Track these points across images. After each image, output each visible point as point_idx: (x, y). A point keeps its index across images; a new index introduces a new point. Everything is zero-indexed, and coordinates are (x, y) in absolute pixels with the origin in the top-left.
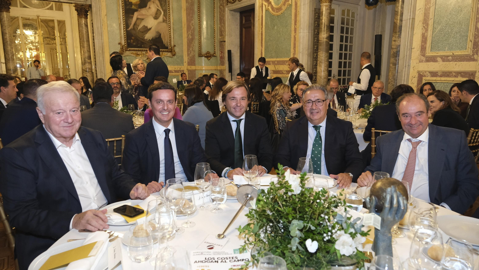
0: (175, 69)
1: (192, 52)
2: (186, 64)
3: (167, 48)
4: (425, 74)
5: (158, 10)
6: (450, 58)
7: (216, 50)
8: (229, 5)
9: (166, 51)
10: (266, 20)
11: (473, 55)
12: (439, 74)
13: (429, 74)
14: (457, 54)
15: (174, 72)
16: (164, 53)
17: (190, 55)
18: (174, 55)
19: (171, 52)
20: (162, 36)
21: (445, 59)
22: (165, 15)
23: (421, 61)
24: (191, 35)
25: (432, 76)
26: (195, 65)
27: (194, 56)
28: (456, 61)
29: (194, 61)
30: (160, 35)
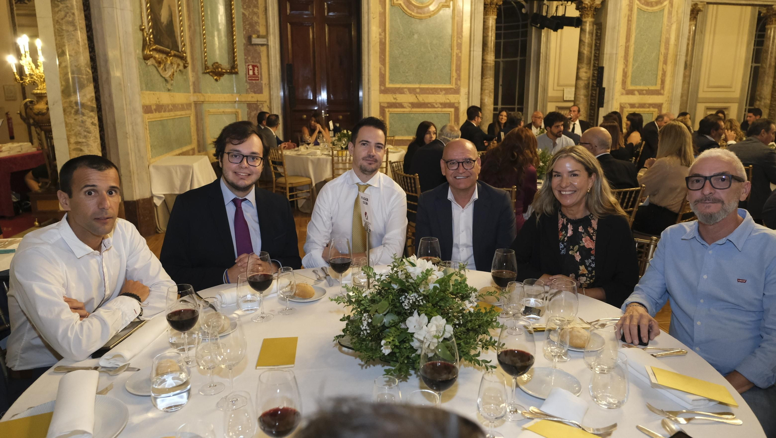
6: (645, 92)
10: (391, 20)
11: (661, 90)
12: (637, 106)
13: (628, 106)
14: (650, 89)
21: (641, 92)
23: (622, 94)
25: (631, 108)
28: (649, 95)
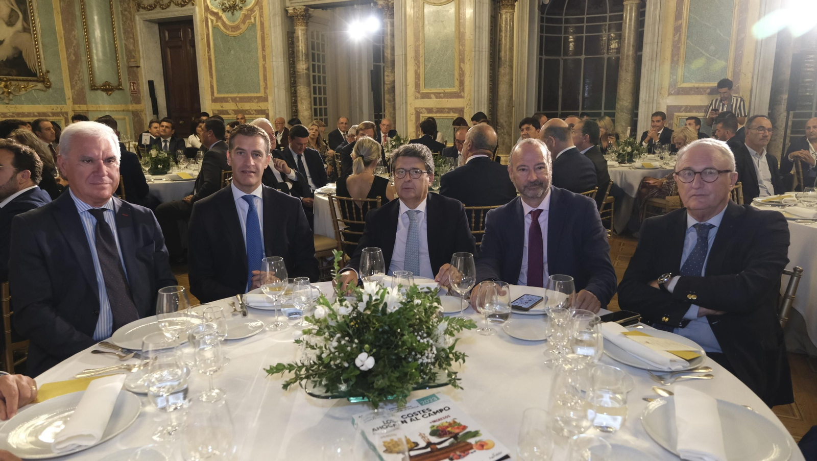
0: (53, 111)
1: (78, 82)
2: (69, 102)
3: (35, 75)
4: (422, 110)
5: (12, 10)
6: (442, 95)
7: (122, 80)
8: (142, 11)
9: (34, 81)
10: (214, 40)
11: (460, 92)
12: (434, 111)
13: (425, 111)
14: (447, 91)
15: (50, 115)
16: (30, 83)
17: (77, 88)
18: (49, 87)
19: (43, 82)
20: (24, 54)
21: (438, 95)
22: (26, 19)
23: (416, 98)
24: (74, 54)
25: (428, 113)
26: (85, 103)
27: (82, 89)
28: (447, 98)
29: (84, 97)
30: (21, 53)
